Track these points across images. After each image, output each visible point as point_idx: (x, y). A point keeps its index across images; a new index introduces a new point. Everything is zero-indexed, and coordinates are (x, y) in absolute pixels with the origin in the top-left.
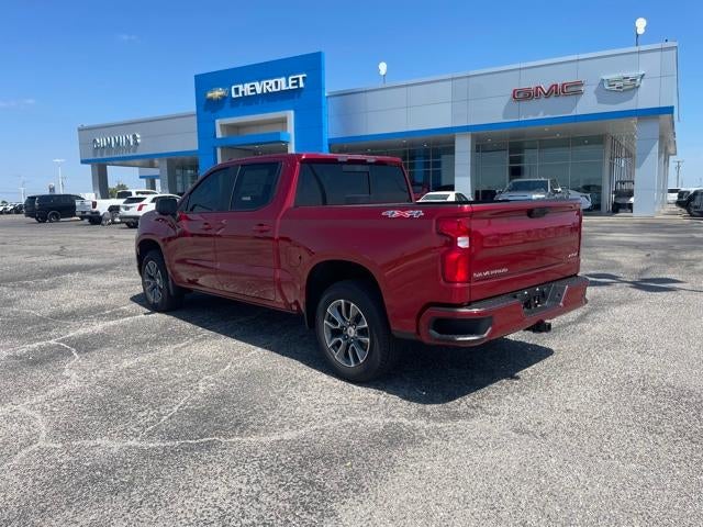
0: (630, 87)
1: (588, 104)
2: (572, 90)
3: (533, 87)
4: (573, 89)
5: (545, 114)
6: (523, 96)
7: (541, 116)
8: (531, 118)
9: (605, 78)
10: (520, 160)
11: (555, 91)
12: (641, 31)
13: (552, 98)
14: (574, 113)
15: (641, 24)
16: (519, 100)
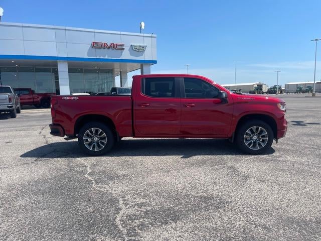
1: (126, 55)
4: (120, 47)
5: (108, 57)
7: (106, 58)
8: (102, 58)
9: (133, 44)
12: (143, 27)
13: (111, 49)
14: (121, 58)
15: (143, 24)
16: (96, 48)
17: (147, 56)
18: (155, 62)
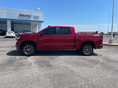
0: (38, 17)
1: (32, 19)
2: (29, 16)
3: (23, 14)
6: (21, 15)
7: (25, 19)
9: (34, 15)
10: (13, 26)
11: (27, 16)
12: (39, 10)
13: (26, 17)
14: (30, 20)
15: (39, 9)
16: (21, 16)
17: (40, 19)
18: (43, 22)
